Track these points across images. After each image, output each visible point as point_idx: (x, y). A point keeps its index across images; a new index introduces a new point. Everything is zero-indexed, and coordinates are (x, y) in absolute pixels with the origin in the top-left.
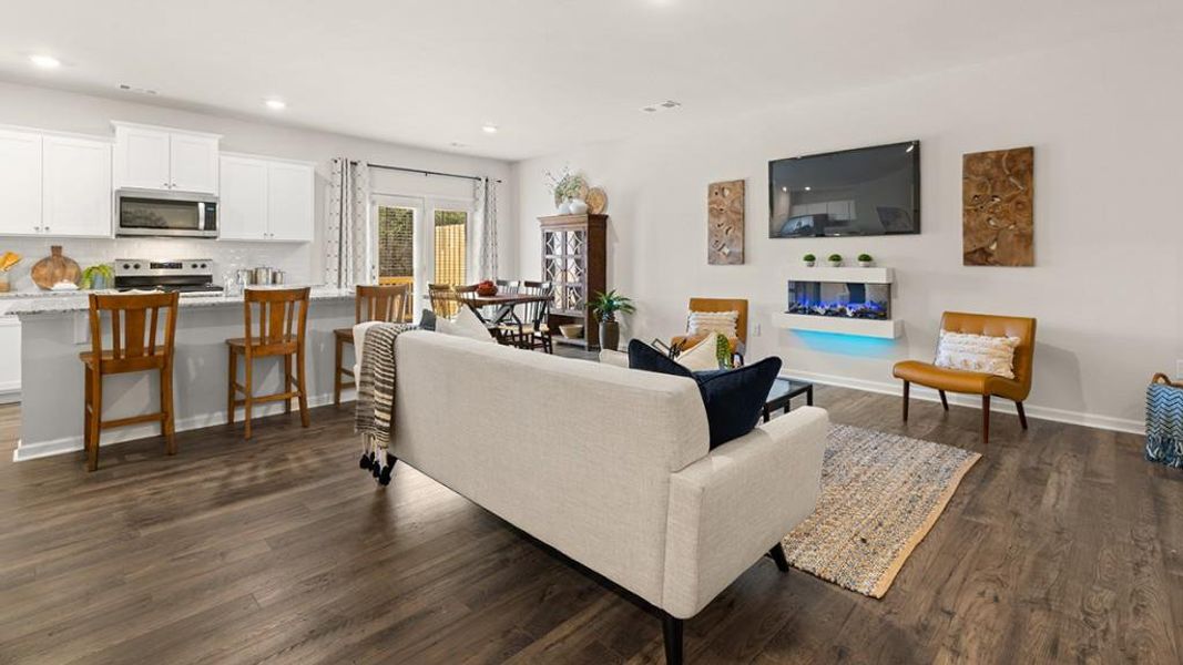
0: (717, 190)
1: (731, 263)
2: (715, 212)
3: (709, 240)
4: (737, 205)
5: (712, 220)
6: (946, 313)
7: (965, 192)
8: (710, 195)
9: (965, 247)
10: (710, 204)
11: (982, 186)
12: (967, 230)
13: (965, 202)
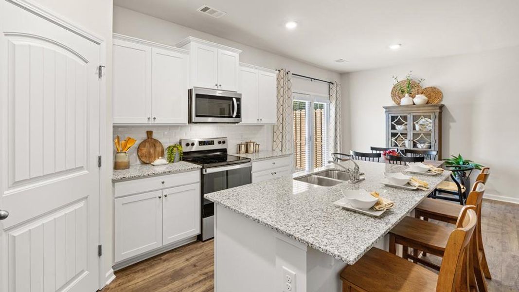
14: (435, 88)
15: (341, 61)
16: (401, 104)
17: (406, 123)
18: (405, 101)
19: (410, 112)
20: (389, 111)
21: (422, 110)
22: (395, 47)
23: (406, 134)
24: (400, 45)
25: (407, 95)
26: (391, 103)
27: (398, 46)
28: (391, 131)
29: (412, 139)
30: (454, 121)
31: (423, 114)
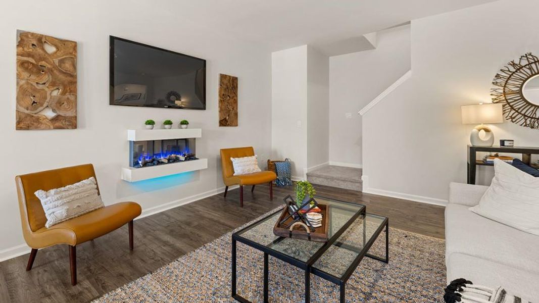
6: (221, 150)
7: (220, 92)
9: (220, 118)
11: (225, 90)
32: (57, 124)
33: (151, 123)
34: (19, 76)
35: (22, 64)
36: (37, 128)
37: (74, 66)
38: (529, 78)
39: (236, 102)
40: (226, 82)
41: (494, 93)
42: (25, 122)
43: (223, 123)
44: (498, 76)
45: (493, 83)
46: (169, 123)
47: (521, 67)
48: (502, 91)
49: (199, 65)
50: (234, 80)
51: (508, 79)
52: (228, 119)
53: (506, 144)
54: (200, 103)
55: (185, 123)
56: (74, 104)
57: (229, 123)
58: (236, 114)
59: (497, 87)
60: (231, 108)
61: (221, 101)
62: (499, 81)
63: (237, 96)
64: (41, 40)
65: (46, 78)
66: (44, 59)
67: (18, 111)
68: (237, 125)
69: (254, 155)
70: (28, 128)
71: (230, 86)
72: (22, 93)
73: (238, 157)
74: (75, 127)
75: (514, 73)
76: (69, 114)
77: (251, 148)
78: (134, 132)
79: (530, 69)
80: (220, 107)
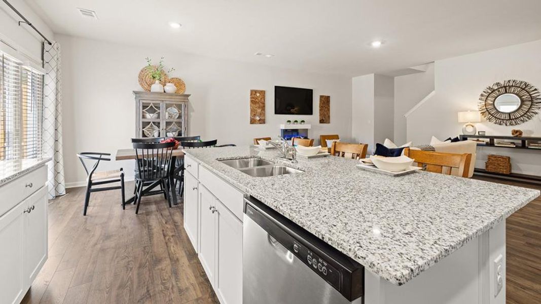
0: (253, 93)
1: (261, 123)
2: (253, 102)
3: (251, 113)
4: (263, 100)
5: (252, 105)
6: (321, 136)
7: (320, 105)
8: (251, 95)
9: (320, 118)
10: (251, 98)
11: (323, 104)
12: (320, 115)
13: (320, 107)
14: (180, 80)
15: (89, 13)
16: (151, 91)
17: (159, 111)
18: (156, 87)
19: (163, 100)
20: (140, 97)
21: (175, 99)
22: (175, 26)
23: (159, 123)
24: (181, 25)
25: (157, 82)
26: (139, 88)
27: (179, 26)
28: (142, 120)
29: (165, 128)
30: (193, 111)
31: (174, 103)
32: (260, 122)
33: (289, 121)
34: (251, 106)
35: (252, 101)
36: (255, 123)
37: (264, 100)
38: (498, 96)
39: (329, 110)
40: (323, 99)
41: (479, 105)
42: (253, 122)
43: (322, 121)
44: (482, 95)
45: (480, 99)
46: (296, 121)
47: (494, 90)
48: (484, 104)
49: (309, 93)
50: (328, 98)
51: (488, 97)
52: (324, 119)
53: (480, 133)
54: (309, 112)
55: (303, 121)
56: (264, 115)
57: (325, 121)
58: (329, 117)
59: (482, 101)
60: (326, 113)
61: (320, 110)
62: (483, 98)
63: (329, 106)
64: (256, 92)
65: (257, 105)
66: (257, 99)
67: (251, 118)
68: (329, 123)
69: (339, 139)
70: (253, 123)
71: (325, 101)
72: (252, 111)
73: (330, 139)
74: (264, 123)
75: (490, 93)
76: (263, 118)
77: (337, 136)
78: (284, 125)
79: (499, 91)
80: (320, 113)
